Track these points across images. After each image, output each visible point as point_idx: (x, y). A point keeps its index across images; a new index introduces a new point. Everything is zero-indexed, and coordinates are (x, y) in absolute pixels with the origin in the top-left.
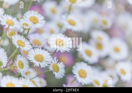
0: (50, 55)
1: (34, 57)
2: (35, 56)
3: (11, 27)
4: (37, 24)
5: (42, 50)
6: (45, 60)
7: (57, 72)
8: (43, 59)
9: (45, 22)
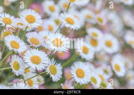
0: (47, 56)
1: (31, 59)
2: (32, 57)
3: (8, 26)
4: (34, 24)
5: (39, 51)
6: (42, 62)
7: (54, 74)
8: (40, 61)
9: (42, 21)
